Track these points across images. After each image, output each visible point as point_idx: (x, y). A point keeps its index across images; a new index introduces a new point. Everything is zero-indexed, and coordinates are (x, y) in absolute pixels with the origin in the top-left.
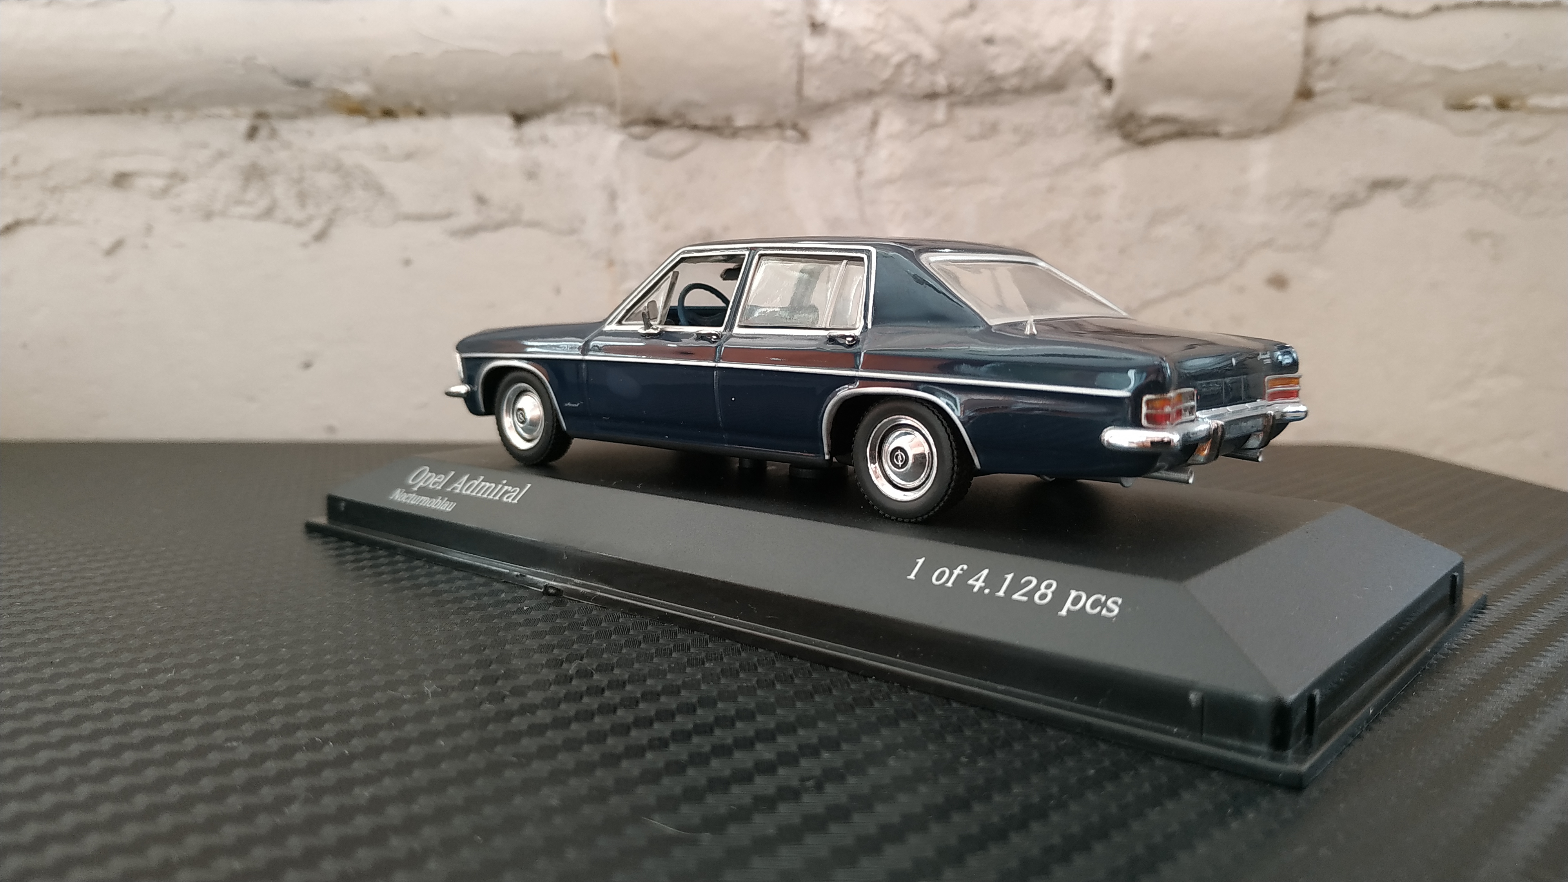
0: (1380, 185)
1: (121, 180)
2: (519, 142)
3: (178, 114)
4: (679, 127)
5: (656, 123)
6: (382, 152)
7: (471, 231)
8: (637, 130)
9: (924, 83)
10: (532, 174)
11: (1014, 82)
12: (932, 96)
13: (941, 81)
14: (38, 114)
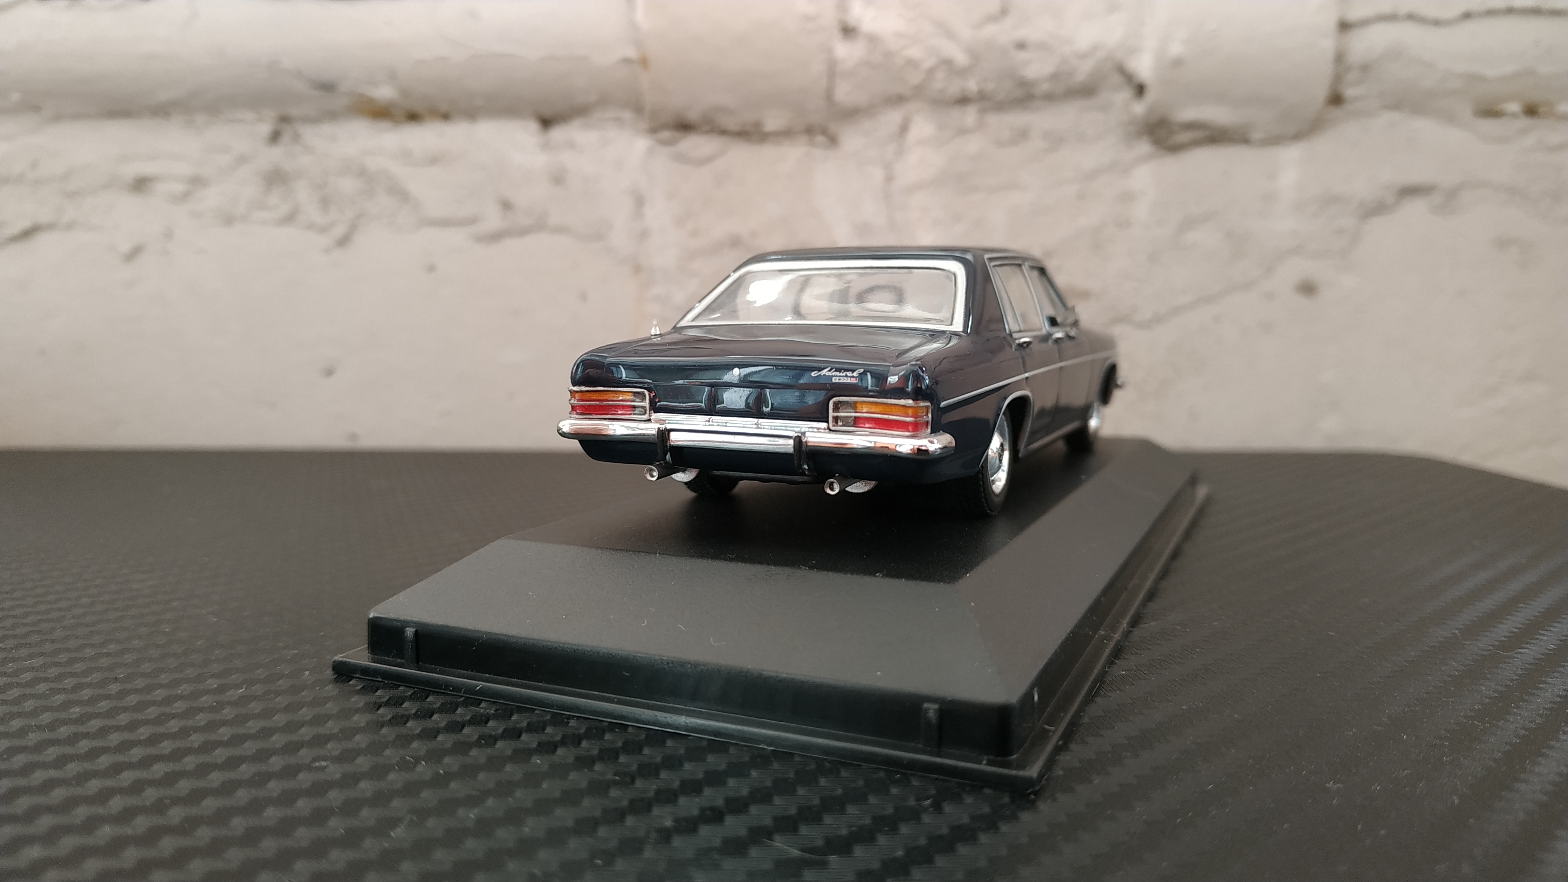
0: (1409, 192)
1: (141, 185)
2: (546, 147)
3: (200, 119)
4: (707, 132)
5: (684, 127)
6: (406, 156)
7: (495, 237)
8: (666, 134)
9: (955, 88)
10: (558, 178)
11: (1045, 87)
12: (963, 100)
13: (972, 85)
14: (58, 118)
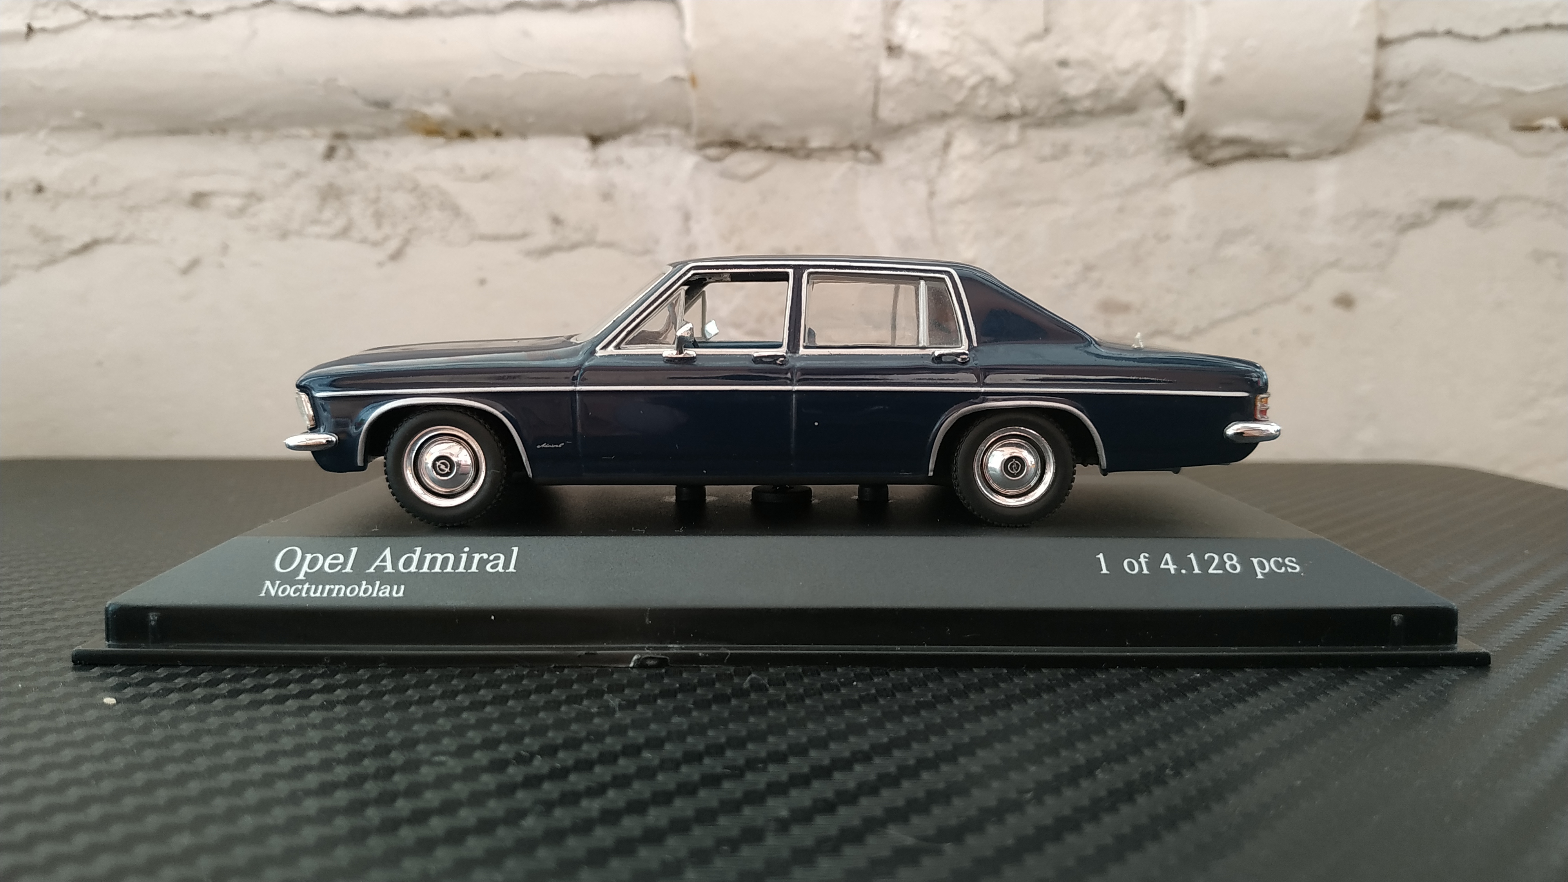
0: (1447, 205)
1: (198, 200)
2: (595, 163)
3: (257, 135)
4: (754, 148)
5: (733, 144)
6: (459, 172)
7: (547, 251)
8: (713, 152)
9: (997, 106)
10: (607, 196)
11: (1087, 104)
12: (1006, 117)
13: (1015, 103)
14: (118, 135)
